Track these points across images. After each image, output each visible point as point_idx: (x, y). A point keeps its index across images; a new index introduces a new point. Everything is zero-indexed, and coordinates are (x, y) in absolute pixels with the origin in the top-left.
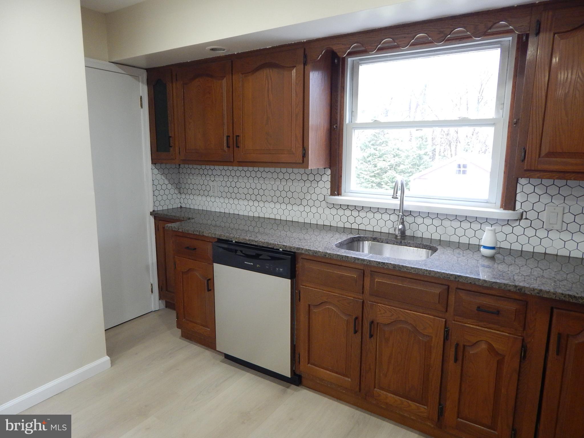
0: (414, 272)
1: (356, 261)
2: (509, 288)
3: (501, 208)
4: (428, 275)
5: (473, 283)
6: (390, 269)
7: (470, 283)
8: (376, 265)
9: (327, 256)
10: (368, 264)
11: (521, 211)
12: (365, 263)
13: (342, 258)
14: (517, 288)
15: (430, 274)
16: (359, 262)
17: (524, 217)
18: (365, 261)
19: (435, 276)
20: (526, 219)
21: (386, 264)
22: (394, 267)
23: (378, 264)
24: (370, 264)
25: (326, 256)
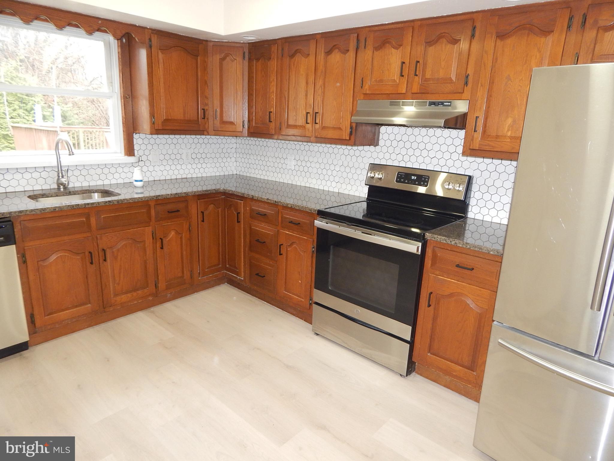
0: (132, 201)
1: (87, 206)
2: (182, 195)
3: (125, 155)
4: (141, 200)
5: (166, 198)
6: (115, 204)
7: (165, 198)
8: (104, 205)
9: (57, 210)
10: (97, 205)
11: (138, 156)
12: (95, 205)
13: (73, 207)
14: (186, 194)
15: (142, 199)
16: (90, 206)
17: (140, 160)
18: (94, 204)
19: (145, 200)
20: (142, 161)
21: (111, 201)
22: (118, 202)
23: (105, 203)
24: (99, 205)
25: (55, 209)
